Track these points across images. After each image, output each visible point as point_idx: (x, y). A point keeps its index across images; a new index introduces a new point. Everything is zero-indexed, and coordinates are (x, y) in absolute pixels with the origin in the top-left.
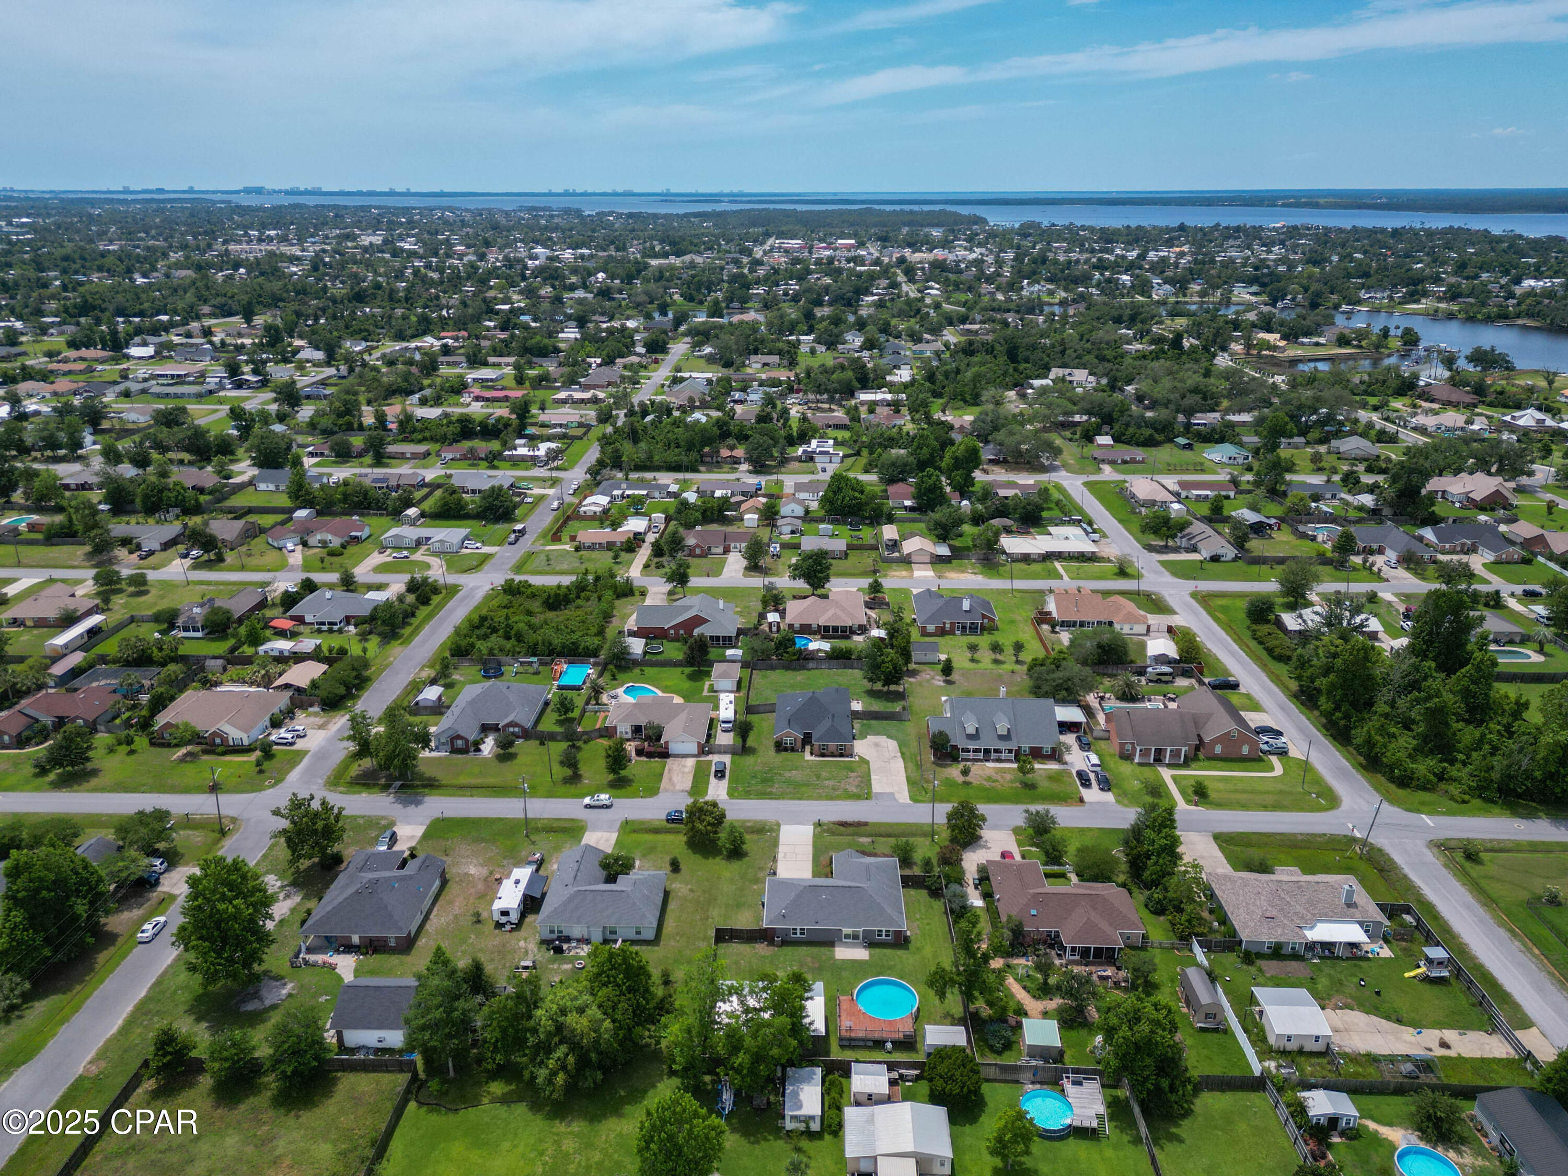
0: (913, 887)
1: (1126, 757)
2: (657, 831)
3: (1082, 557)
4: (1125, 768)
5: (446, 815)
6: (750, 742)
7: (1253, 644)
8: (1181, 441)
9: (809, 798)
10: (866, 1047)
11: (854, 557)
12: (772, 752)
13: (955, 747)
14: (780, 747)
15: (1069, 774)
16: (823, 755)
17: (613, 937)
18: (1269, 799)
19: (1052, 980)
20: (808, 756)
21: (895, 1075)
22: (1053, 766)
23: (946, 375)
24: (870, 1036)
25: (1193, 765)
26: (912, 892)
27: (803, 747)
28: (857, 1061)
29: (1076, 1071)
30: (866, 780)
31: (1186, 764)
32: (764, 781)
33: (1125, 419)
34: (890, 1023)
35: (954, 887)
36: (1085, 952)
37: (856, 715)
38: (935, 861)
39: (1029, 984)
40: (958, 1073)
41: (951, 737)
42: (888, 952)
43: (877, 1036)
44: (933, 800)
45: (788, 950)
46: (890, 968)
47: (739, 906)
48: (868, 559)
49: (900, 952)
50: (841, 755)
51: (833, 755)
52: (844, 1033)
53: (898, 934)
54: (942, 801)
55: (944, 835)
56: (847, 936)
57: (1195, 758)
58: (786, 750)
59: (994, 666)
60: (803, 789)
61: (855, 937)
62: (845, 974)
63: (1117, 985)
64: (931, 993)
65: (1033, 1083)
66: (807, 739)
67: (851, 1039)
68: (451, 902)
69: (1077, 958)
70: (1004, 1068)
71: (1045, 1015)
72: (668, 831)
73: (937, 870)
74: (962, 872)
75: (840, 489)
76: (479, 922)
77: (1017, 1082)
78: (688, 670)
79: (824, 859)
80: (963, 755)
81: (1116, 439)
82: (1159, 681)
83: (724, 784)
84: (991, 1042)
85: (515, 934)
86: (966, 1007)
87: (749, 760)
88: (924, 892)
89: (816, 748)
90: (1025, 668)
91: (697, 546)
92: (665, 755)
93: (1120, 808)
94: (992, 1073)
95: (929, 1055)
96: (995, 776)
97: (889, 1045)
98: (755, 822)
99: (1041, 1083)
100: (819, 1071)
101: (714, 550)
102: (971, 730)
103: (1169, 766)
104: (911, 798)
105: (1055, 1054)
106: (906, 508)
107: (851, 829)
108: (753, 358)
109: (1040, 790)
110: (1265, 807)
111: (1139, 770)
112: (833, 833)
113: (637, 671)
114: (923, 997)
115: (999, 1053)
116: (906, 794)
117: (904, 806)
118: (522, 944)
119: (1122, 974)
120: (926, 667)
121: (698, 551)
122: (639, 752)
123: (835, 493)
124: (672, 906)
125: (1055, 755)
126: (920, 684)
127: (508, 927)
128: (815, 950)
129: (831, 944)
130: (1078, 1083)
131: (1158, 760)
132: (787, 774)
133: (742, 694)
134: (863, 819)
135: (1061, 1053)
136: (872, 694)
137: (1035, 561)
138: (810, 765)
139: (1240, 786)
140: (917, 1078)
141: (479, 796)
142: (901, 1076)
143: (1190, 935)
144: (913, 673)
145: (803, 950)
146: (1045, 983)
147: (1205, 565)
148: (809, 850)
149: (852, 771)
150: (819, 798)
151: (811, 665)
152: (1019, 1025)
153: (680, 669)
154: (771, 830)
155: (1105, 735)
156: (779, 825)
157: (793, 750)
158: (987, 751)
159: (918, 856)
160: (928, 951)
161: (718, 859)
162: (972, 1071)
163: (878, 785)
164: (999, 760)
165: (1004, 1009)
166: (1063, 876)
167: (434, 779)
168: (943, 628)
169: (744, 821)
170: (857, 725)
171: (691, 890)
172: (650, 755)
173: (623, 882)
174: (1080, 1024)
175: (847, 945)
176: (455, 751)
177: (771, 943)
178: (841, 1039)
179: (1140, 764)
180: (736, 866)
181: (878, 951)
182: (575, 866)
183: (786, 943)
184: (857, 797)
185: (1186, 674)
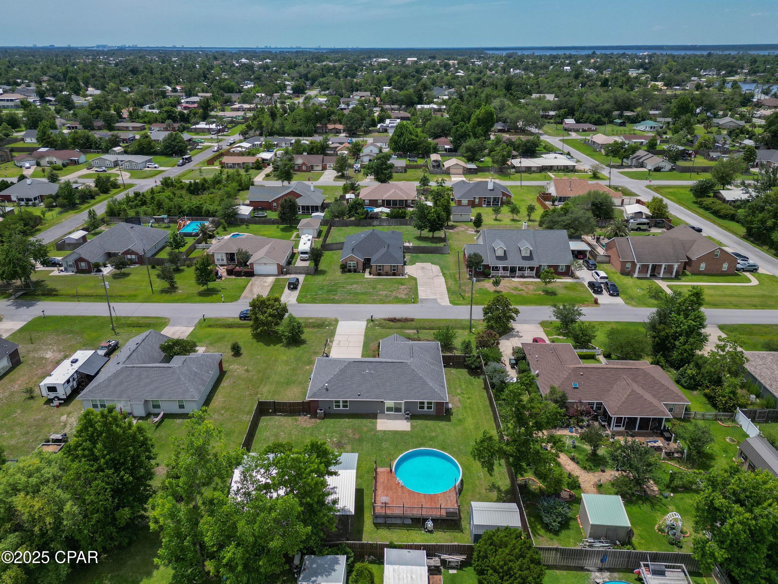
0: (454, 366)
1: (626, 273)
2: (230, 326)
3: (567, 169)
4: (627, 281)
5: (47, 314)
6: (322, 267)
7: (701, 211)
8: (618, 121)
9: (365, 302)
10: (404, 526)
11: (410, 172)
12: (338, 272)
13: (487, 267)
14: (345, 269)
15: (583, 285)
16: (379, 274)
17: (156, 411)
18: (756, 301)
19: (602, 451)
20: (367, 275)
21: (435, 561)
22: (569, 280)
23: (470, 95)
24: (408, 513)
25: (683, 278)
26: (453, 371)
27: (364, 270)
28: (392, 546)
29: (655, 558)
30: (415, 290)
31: (677, 277)
32: (329, 291)
33: (583, 108)
34: (432, 498)
35: (493, 365)
36: (630, 423)
37: (407, 250)
38: (473, 345)
39: (576, 455)
40: (516, 565)
41: (484, 257)
42: (430, 423)
43: (416, 513)
44: (471, 303)
45: (330, 422)
46: (432, 439)
47: (289, 383)
48: (420, 173)
49: (442, 424)
50: (394, 274)
51: (387, 274)
52: (379, 511)
53: (440, 405)
54: (477, 304)
55: (481, 327)
56: (389, 409)
57: (684, 274)
58: (350, 271)
59: (513, 223)
60: (360, 297)
61: (398, 410)
62: (385, 445)
63: (670, 455)
64: (477, 465)
65: (600, 570)
66: (367, 264)
67: (386, 517)
68: (14, 381)
69: (622, 429)
70: (566, 553)
71: (600, 488)
72: (239, 326)
73: (475, 353)
74: (500, 354)
75: (402, 134)
76: (32, 398)
77: (582, 569)
78: (282, 226)
79: (373, 346)
80: (493, 273)
81: (578, 121)
82: (639, 229)
83: (296, 293)
84: (546, 520)
85: (62, 409)
86: (513, 479)
87: (319, 279)
88: (465, 371)
89: (374, 269)
90: (537, 224)
91: (304, 164)
92: (251, 274)
93: (629, 307)
94: (551, 558)
95: (477, 538)
96: (520, 287)
97: (430, 524)
98: (317, 319)
99: (610, 570)
100: (342, 559)
101: (315, 168)
102: (500, 253)
103: (663, 279)
104: (451, 302)
105: (623, 534)
106: (446, 150)
107: (399, 324)
108: (355, 93)
109: (559, 296)
110: (755, 306)
111: (639, 282)
112: (384, 327)
113: (244, 226)
114: (466, 468)
115: (556, 533)
116: (447, 300)
117: (445, 307)
118: (64, 418)
119: (673, 446)
120: (461, 224)
121: (304, 168)
122: (230, 273)
123: (399, 136)
124: (225, 383)
125: (568, 272)
126: (458, 234)
127: (56, 402)
128: (356, 422)
129: (374, 416)
130: (657, 573)
131: (654, 275)
132: (349, 287)
133: (321, 239)
134: (410, 316)
135: (630, 533)
136: (420, 238)
137: (534, 172)
138: (369, 282)
139: (728, 292)
140: (462, 566)
141: (84, 301)
142: (444, 562)
143: (734, 407)
144: (452, 227)
145: (346, 422)
146: (594, 453)
147: (651, 173)
148: (362, 339)
149: (402, 284)
150: (374, 302)
151: (375, 223)
152: (578, 501)
153: (276, 226)
154: (330, 325)
155: (607, 259)
156: (337, 321)
157: (355, 271)
158: (513, 270)
159: (457, 342)
160: (470, 422)
161: (278, 346)
162: (532, 561)
163: (422, 293)
164: (523, 277)
165: (558, 482)
166: (592, 357)
167: (55, 290)
168: (473, 202)
169: (307, 319)
170: (408, 257)
171: (247, 371)
172: (238, 274)
173: (177, 361)
174: (640, 498)
175: (389, 417)
176: (80, 271)
177: (314, 415)
178: (376, 516)
179: (638, 278)
180: (294, 351)
181: (420, 422)
182: (136, 346)
183: (327, 415)
184: (405, 301)
185: (657, 225)
